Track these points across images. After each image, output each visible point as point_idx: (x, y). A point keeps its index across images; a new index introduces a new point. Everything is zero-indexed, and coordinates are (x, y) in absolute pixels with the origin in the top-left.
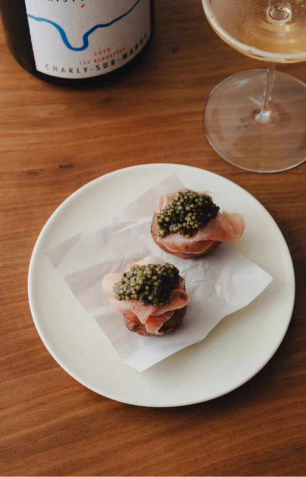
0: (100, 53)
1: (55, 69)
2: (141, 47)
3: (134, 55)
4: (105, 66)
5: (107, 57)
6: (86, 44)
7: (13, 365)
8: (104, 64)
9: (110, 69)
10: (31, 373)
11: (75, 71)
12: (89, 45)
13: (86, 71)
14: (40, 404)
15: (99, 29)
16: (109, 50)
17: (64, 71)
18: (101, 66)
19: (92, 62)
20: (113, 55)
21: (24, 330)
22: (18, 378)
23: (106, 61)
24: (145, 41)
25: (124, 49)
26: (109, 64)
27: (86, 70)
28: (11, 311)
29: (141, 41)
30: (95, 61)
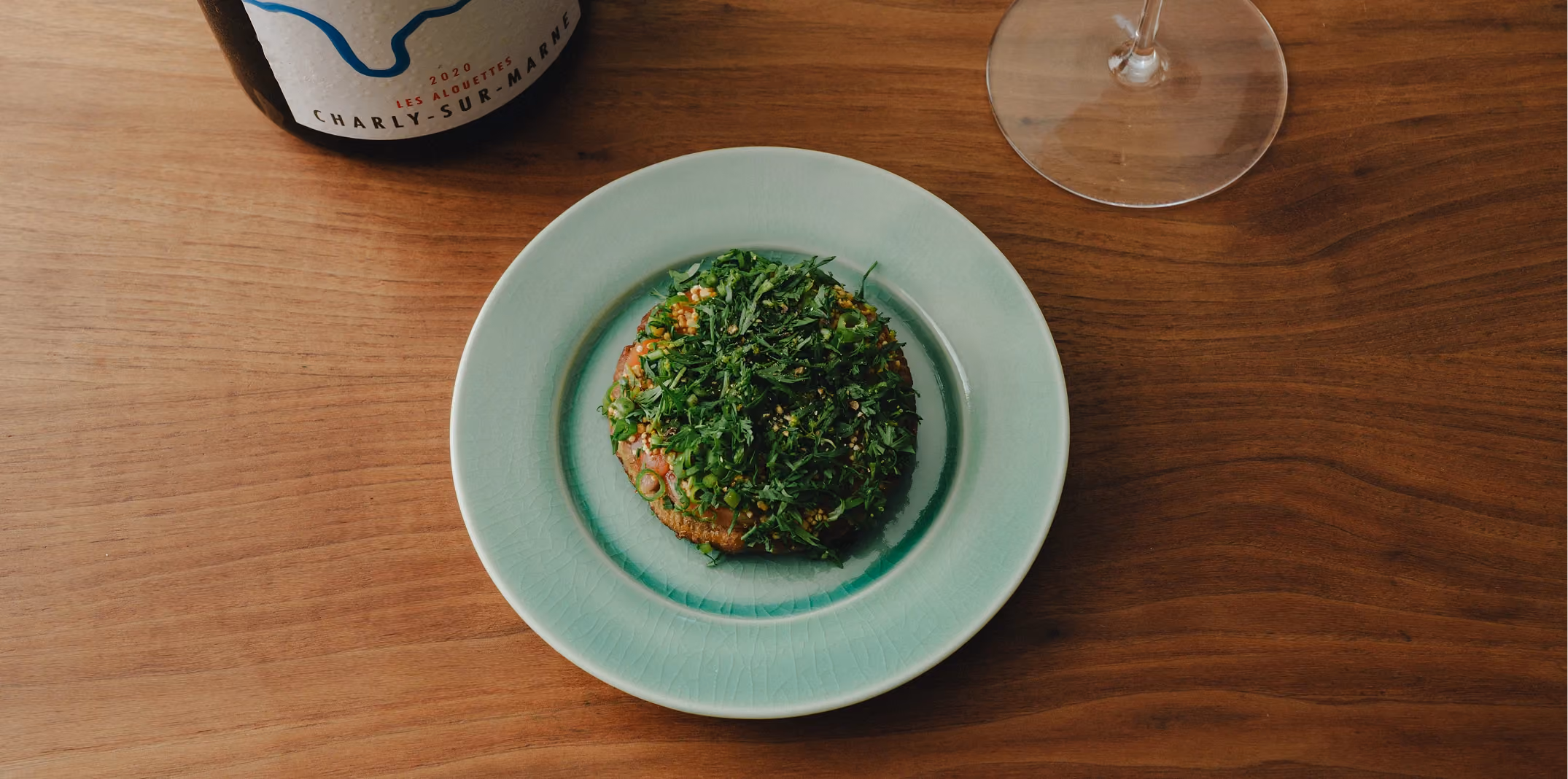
0: (445, 77)
1: (338, 119)
2: (555, 51)
3: (536, 73)
4: (465, 105)
5: (466, 85)
6: (402, 62)
7: (374, 614)
8: (461, 102)
9: (479, 110)
10: (410, 642)
11: (387, 122)
12: (412, 61)
13: (416, 123)
14: (414, 722)
15: (429, 20)
16: (467, 67)
17: (361, 125)
18: (455, 107)
19: (428, 99)
20: (480, 78)
21: (416, 535)
22: (377, 647)
23: (463, 93)
24: (565, 36)
25: (508, 61)
26: (475, 100)
27: (415, 118)
28: (396, 484)
29: (556, 36)
30: (436, 96)
